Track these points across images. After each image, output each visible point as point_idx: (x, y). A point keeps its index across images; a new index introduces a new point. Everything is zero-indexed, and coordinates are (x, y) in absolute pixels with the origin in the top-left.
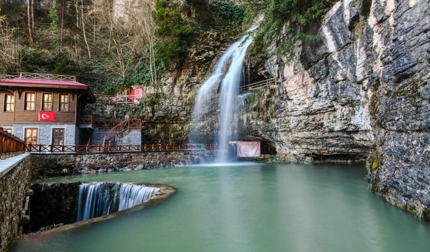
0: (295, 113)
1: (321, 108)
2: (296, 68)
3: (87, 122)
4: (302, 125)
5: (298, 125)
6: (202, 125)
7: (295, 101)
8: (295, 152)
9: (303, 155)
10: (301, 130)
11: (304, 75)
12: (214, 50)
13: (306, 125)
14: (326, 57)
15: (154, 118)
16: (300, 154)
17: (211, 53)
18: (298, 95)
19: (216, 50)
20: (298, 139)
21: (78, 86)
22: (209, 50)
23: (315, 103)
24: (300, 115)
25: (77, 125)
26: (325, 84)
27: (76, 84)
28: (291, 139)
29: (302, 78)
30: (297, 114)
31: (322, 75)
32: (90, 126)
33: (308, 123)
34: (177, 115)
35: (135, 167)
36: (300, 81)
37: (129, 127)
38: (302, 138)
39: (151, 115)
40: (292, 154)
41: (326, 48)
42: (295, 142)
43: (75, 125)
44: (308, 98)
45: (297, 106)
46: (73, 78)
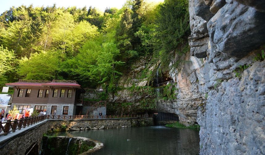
0: (185, 99)
1: (196, 98)
2: (183, 76)
3: (80, 103)
4: (189, 106)
5: (187, 106)
6: (138, 104)
7: (184, 93)
8: (188, 121)
9: (193, 123)
10: (189, 109)
11: (187, 79)
12: (145, 65)
13: (192, 106)
14: (195, 71)
15: (114, 101)
16: (191, 122)
17: (144, 67)
18: (185, 90)
19: (146, 65)
20: (189, 114)
21: (76, 86)
22: (142, 65)
23: (193, 95)
24: (188, 101)
25: (75, 104)
26: (196, 85)
27: (75, 85)
28: (185, 114)
29: (186, 81)
30: (186, 100)
31: (194, 80)
32: (81, 105)
33: (192, 105)
34: (125, 99)
35: (100, 127)
36: (185, 82)
37: (100, 105)
38: (191, 113)
39: (112, 99)
40: (187, 122)
41: (194, 67)
42: (188, 115)
43: (73, 105)
44: (190, 92)
45: (186, 96)
46: (74, 82)
